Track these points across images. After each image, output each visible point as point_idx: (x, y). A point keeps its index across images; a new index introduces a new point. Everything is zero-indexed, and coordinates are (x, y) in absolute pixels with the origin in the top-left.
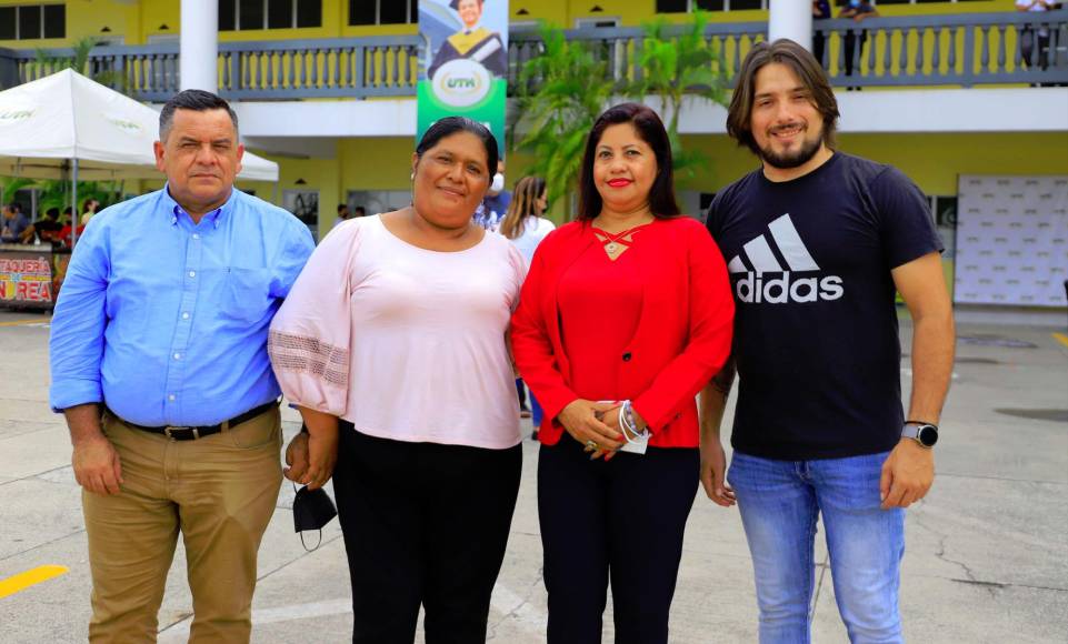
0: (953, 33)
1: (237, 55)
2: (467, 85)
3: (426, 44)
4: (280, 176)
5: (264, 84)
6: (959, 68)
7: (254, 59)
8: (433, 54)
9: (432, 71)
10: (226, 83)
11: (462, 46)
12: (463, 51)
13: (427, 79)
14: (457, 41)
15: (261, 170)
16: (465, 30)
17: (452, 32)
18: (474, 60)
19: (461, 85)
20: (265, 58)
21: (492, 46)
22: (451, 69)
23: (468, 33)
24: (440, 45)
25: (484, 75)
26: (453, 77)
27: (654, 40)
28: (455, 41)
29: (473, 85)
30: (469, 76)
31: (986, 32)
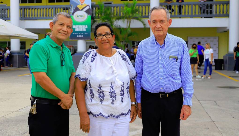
0: (188, 6)
1: (23, 9)
2: (82, 17)
3: (72, 7)
4: (39, 38)
5: (30, 16)
6: (190, 14)
7: (28, 10)
8: (73, 10)
9: (73, 14)
10: (21, 16)
11: (80, 8)
12: (81, 9)
13: (72, 15)
14: (79, 7)
15: (34, 36)
16: (81, 4)
17: (78, 5)
18: (83, 11)
19: (80, 17)
20: (30, 10)
21: (88, 8)
22: (78, 13)
23: (82, 5)
24: (75, 7)
25: (86, 14)
26: (78, 15)
27: (126, 7)
28: (78, 6)
29: (83, 17)
30: (82, 15)
31: (195, 6)
